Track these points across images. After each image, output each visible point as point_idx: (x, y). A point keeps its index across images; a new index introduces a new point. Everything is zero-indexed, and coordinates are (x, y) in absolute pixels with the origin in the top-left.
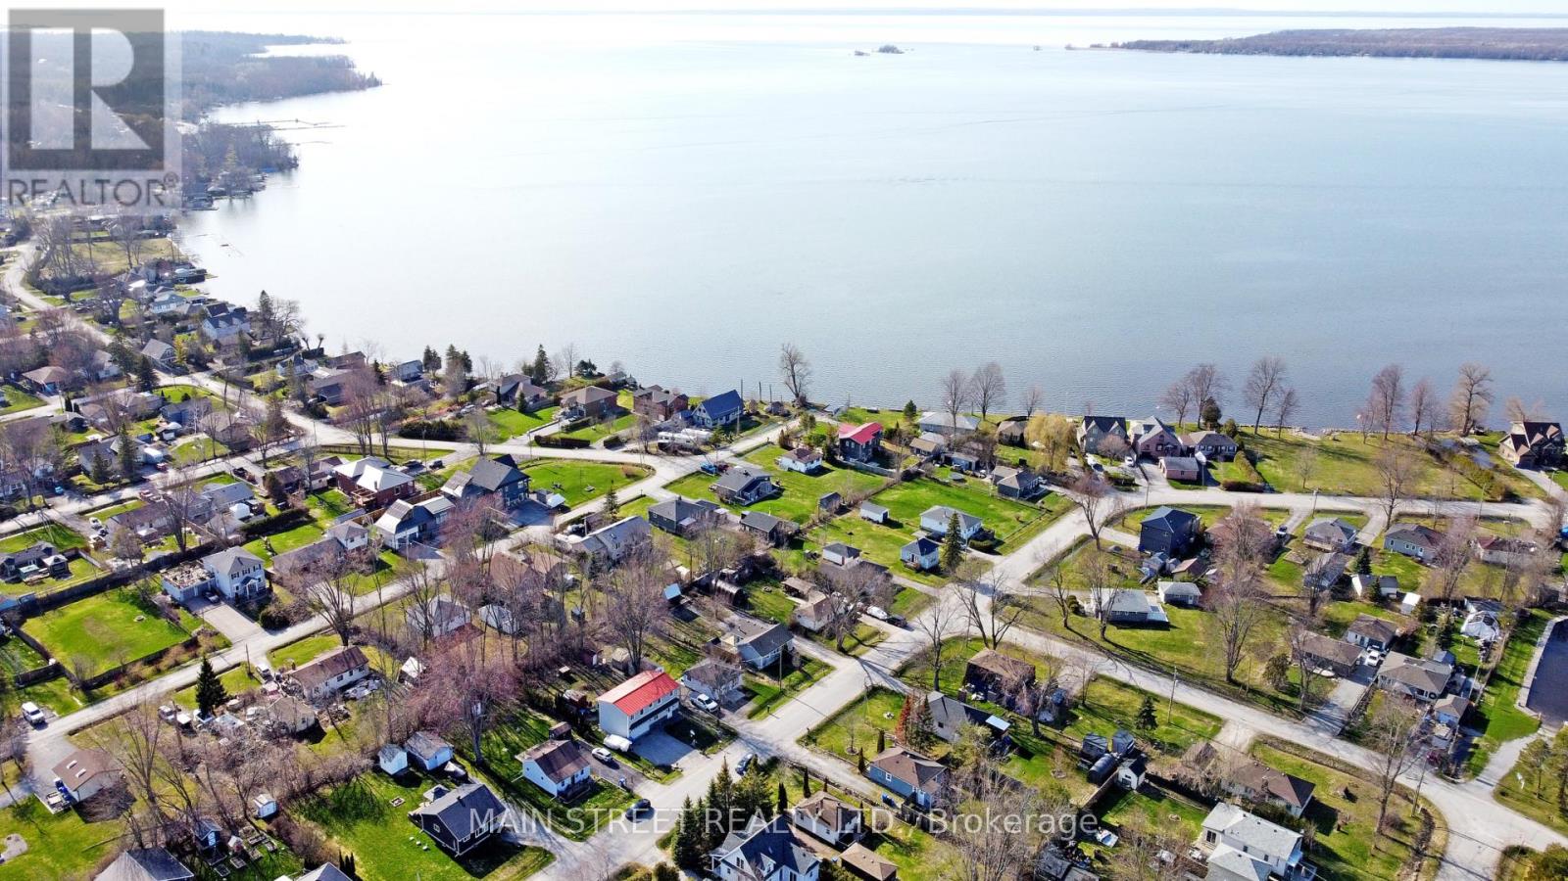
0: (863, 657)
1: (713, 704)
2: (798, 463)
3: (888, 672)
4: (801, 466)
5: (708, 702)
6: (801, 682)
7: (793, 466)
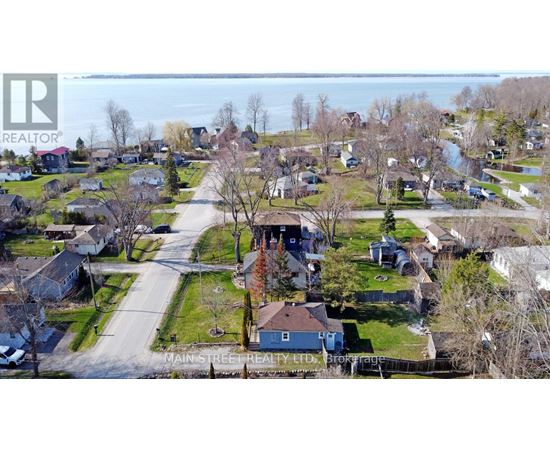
0: (156, 258)
1: (19, 353)
2: (13, 174)
3: (187, 261)
4: (16, 176)
5: (10, 352)
6: (112, 295)
7: (9, 178)
